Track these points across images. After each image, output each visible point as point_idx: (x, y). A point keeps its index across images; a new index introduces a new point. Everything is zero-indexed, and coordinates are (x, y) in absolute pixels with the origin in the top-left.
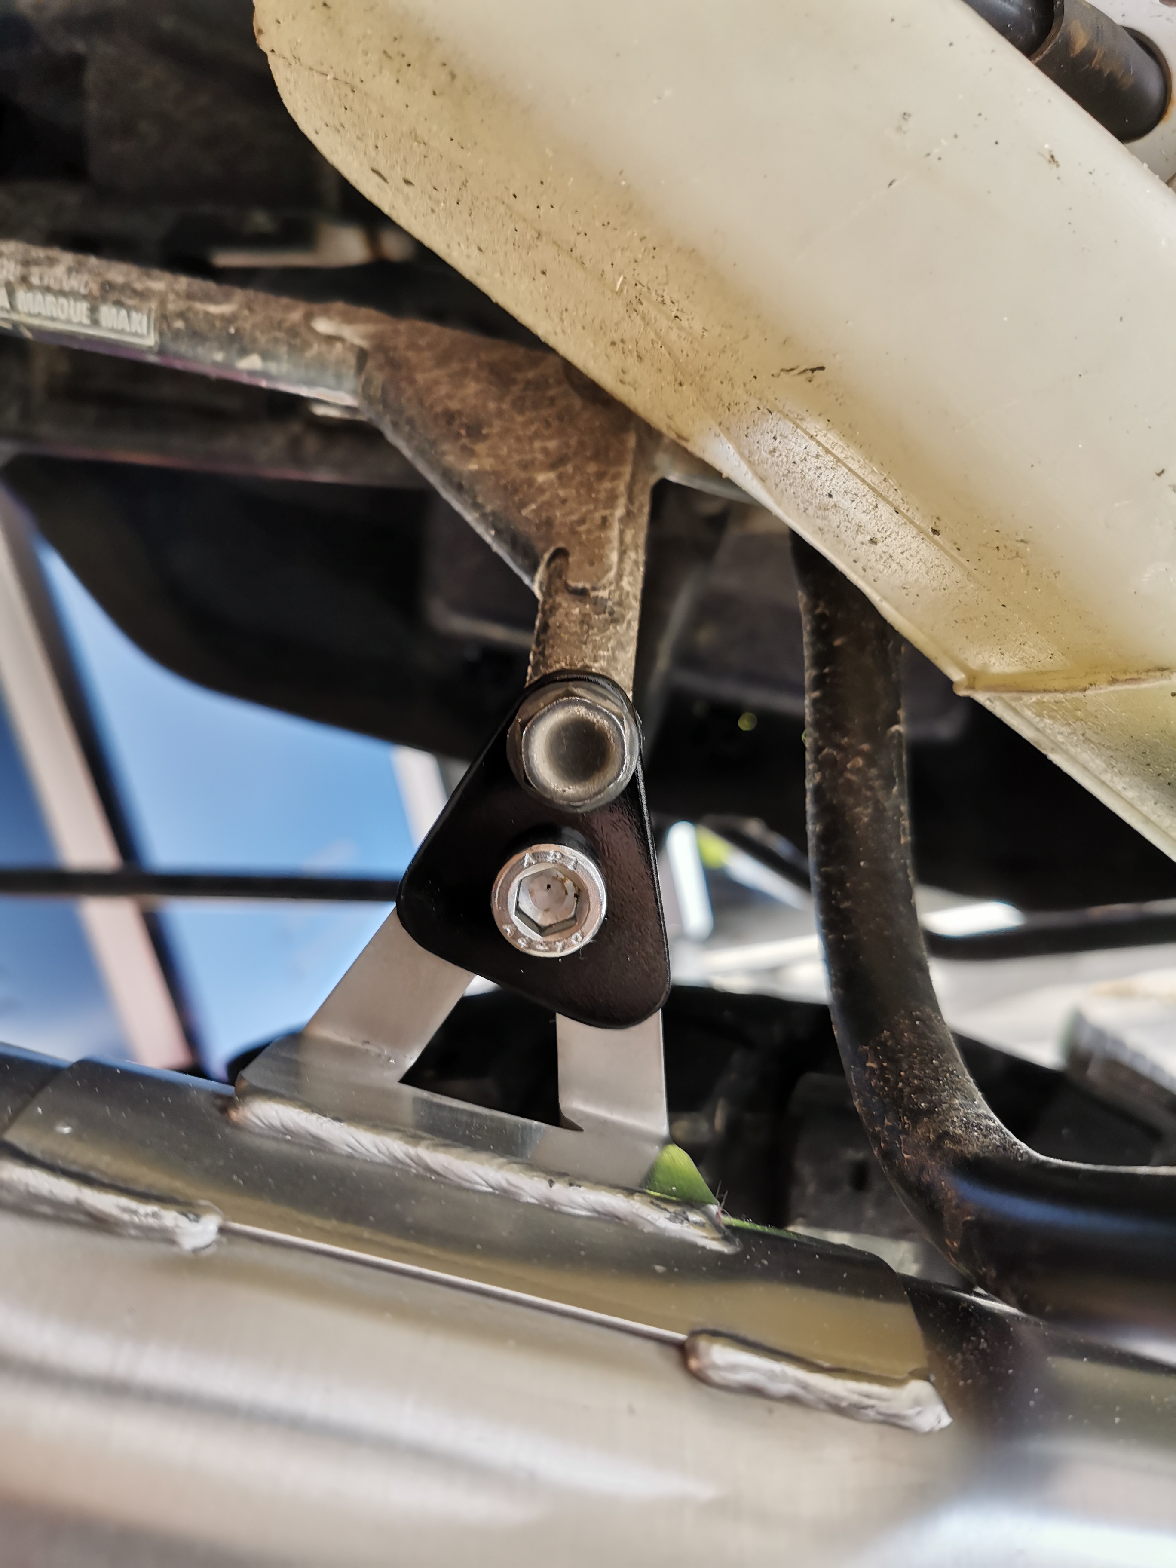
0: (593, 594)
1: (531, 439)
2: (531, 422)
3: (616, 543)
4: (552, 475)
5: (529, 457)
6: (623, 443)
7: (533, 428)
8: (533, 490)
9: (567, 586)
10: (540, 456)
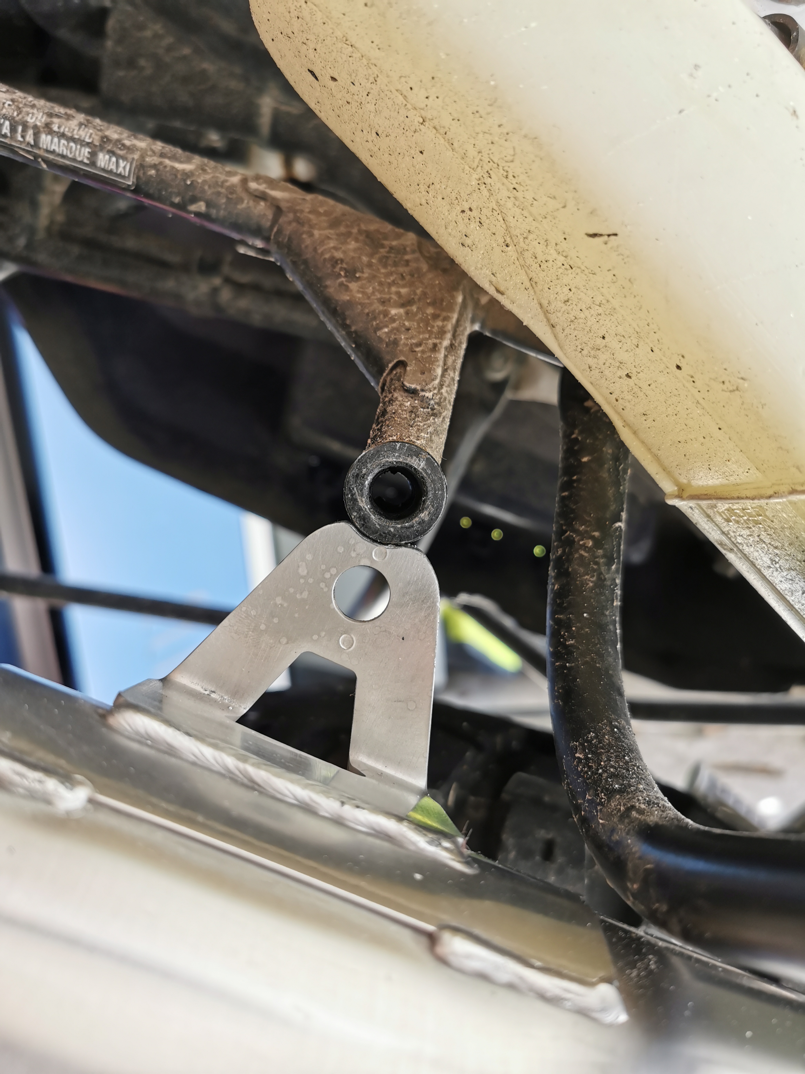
0: (422, 394)
1: (390, 285)
2: (391, 274)
3: (441, 363)
4: (402, 311)
5: (387, 296)
6: (453, 297)
7: (392, 278)
8: (387, 319)
9: (403, 386)
10: (394, 297)
